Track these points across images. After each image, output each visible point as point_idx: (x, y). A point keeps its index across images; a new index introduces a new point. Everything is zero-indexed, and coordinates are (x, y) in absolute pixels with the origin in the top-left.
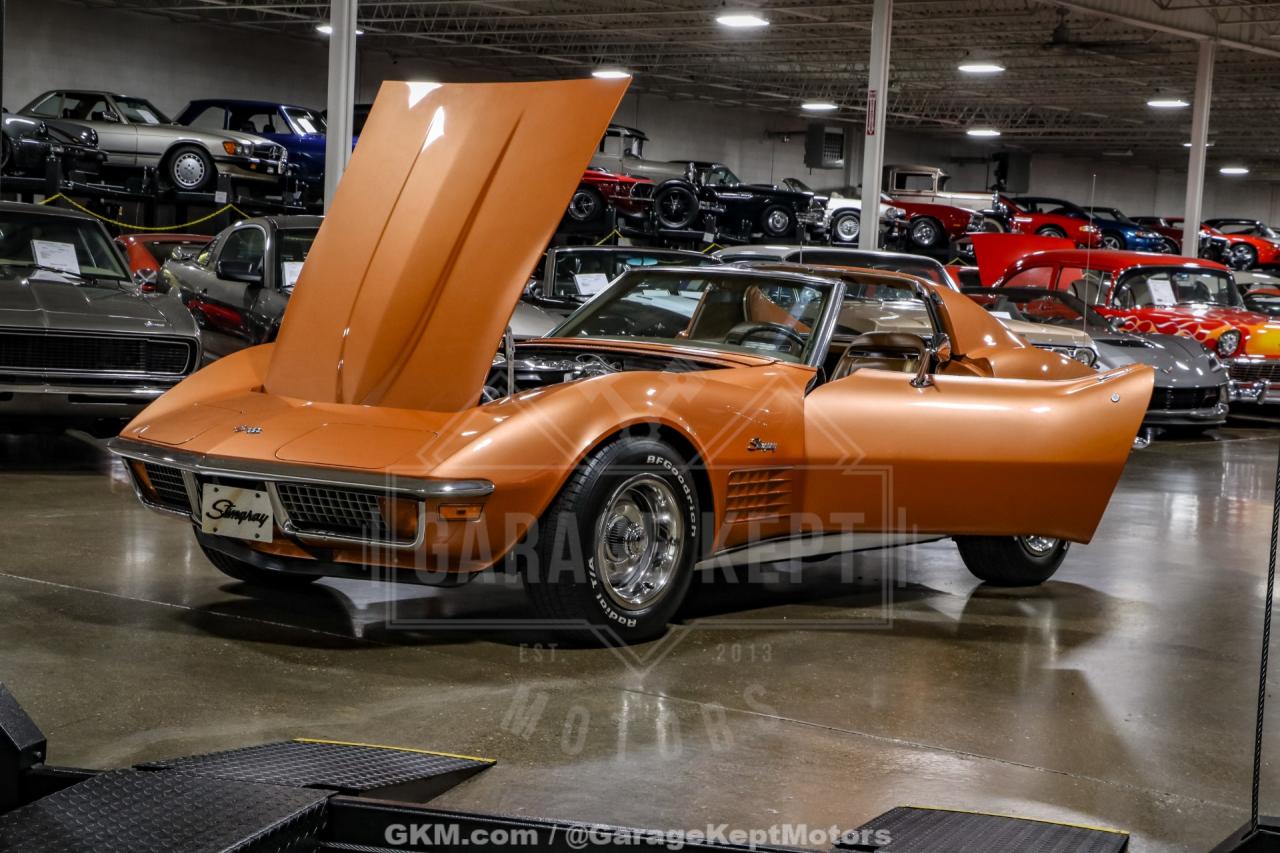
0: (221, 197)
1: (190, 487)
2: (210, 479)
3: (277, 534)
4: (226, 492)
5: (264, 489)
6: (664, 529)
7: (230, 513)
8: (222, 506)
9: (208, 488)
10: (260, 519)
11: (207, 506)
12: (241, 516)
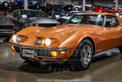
0: (10, 7)
1: (21, 50)
2: (24, 49)
3: (35, 56)
4: (26, 50)
5: (33, 50)
6: (88, 52)
7: (27, 53)
8: (26, 52)
9: (23, 50)
10: (32, 54)
11: (23, 52)
12: (29, 54)
